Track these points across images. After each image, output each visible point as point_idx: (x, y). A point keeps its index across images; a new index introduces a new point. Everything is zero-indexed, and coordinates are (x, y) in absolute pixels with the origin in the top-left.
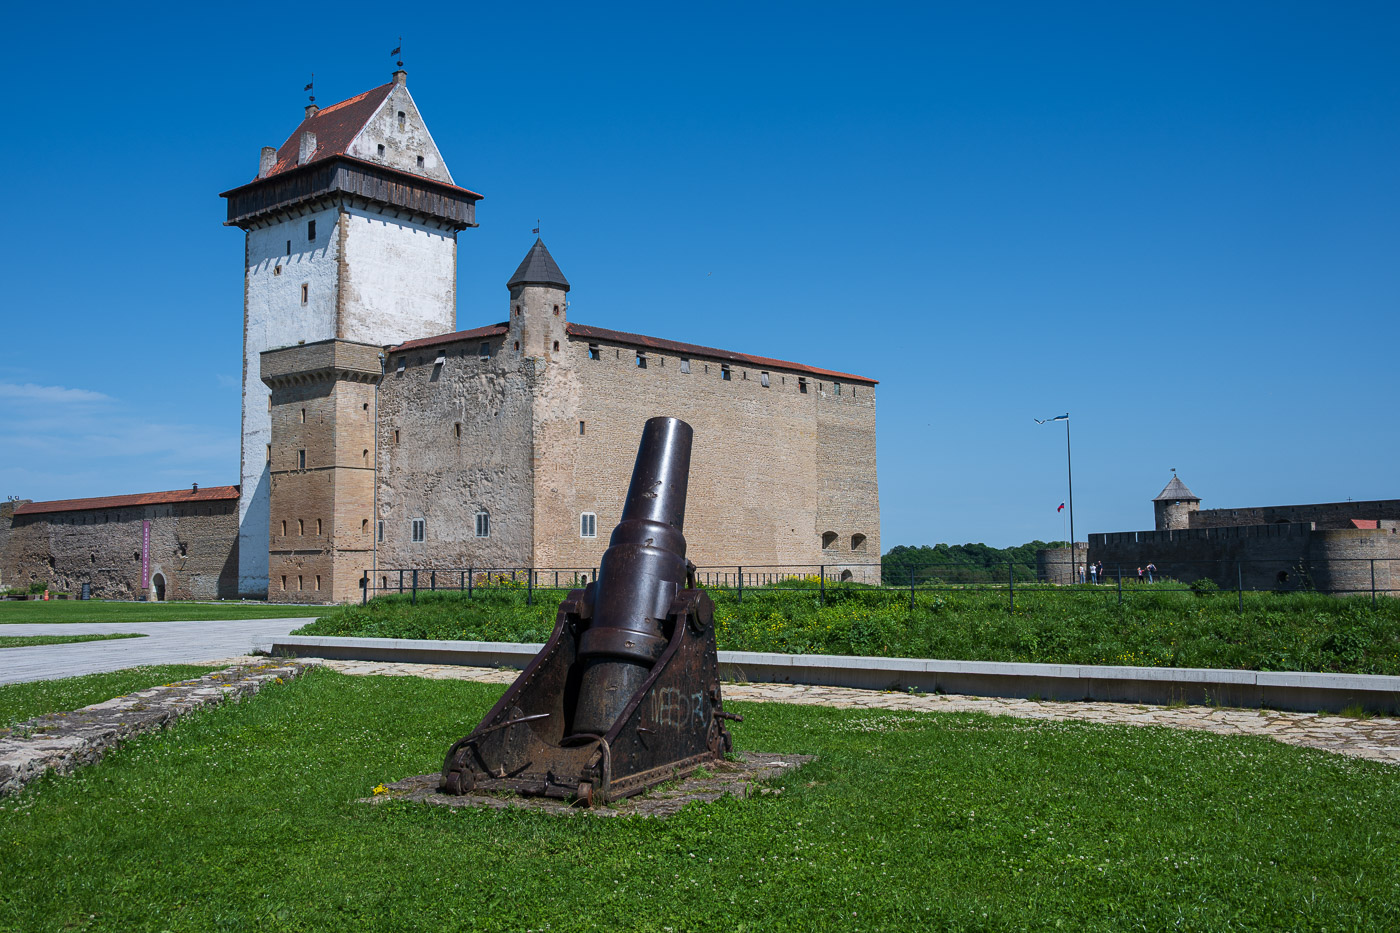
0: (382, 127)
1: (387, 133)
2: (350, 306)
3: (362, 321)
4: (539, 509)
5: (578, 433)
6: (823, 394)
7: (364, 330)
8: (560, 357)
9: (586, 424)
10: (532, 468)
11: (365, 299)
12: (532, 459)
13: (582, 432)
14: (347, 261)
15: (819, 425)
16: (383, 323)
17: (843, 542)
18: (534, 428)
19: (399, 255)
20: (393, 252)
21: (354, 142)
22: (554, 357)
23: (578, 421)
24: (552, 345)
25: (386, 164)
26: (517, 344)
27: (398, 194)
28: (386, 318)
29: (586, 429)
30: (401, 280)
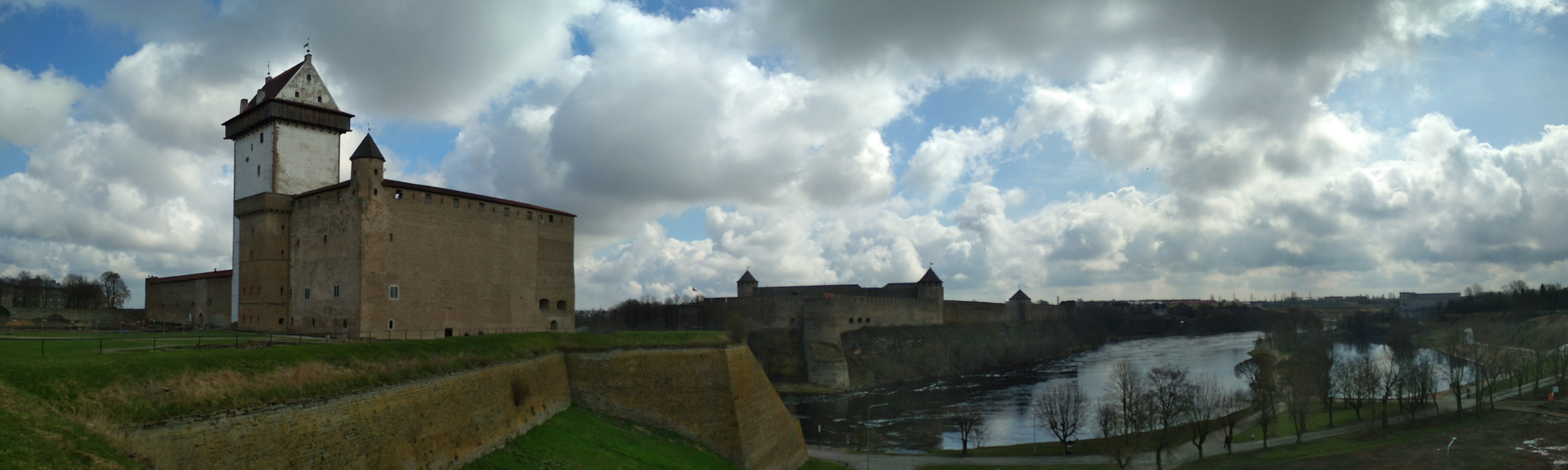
0: (298, 83)
1: (300, 85)
2: (280, 175)
3: (286, 182)
4: (364, 283)
5: (388, 240)
6: (543, 221)
7: (287, 187)
8: (378, 198)
9: (393, 235)
10: (360, 259)
11: (288, 172)
12: (360, 255)
13: (391, 240)
14: (278, 152)
15: (540, 238)
16: (299, 184)
17: (553, 305)
18: (362, 238)
19: (307, 147)
20: (304, 146)
21: (282, 91)
22: (374, 197)
23: (388, 233)
24: (373, 192)
25: (300, 102)
26: (354, 191)
27: (306, 115)
28: (299, 181)
29: (394, 238)
30: (308, 160)
